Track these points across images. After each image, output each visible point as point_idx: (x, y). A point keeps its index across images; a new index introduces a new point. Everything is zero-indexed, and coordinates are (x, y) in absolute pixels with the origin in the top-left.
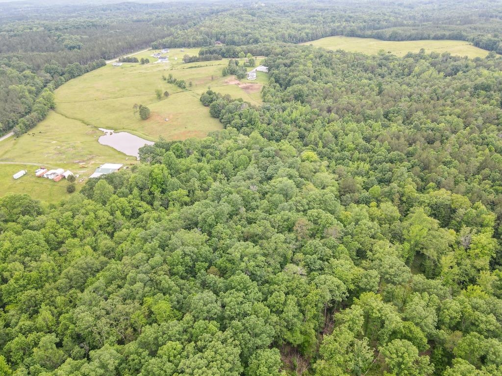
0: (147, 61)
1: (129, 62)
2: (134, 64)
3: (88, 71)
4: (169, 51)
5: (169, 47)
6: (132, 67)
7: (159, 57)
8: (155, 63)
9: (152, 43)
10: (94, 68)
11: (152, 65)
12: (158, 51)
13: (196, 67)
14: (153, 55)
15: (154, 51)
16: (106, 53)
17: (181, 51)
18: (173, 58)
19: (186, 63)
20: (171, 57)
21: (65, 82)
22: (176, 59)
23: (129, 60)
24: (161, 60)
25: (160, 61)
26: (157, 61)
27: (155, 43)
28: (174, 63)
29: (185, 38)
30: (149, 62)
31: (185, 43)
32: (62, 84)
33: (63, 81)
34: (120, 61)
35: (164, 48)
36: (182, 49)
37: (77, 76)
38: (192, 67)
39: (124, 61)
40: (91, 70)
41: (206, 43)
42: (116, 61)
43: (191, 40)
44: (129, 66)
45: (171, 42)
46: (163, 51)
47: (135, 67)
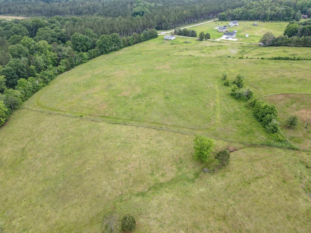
0: (208, 37)
1: (185, 35)
2: (189, 39)
3: (129, 45)
4: (238, 24)
5: (239, 19)
6: (186, 44)
7: (224, 31)
8: (218, 40)
9: (220, 14)
10: (139, 41)
11: (213, 44)
12: (225, 23)
13: (287, 59)
14: (217, 28)
15: (220, 22)
16: (165, 21)
17: (254, 25)
18: (242, 34)
19: (265, 46)
20: (239, 32)
21: (89, 59)
22: (247, 36)
23: (185, 33)
24: (226, 36)
25: (224, 37)
26: (220, 36)
27: (223, 13)
28: (245, 43)
29: (261, 9)
30: (209, 38)
31: (259, 15)
32: (81, 63)
33: (86, 59)
34: (176, 33)
35: (232, 20)
36: (256, 23)
37: (112, 51)
38: (279, 59)
39: (180, 33)
40: (134, 44)
41: (288, 16)
42: (171, 33)
43: (269, 12)
44: (182, 41)
45: (243, 13)
46: (231, 24)
47: (189, 45)
